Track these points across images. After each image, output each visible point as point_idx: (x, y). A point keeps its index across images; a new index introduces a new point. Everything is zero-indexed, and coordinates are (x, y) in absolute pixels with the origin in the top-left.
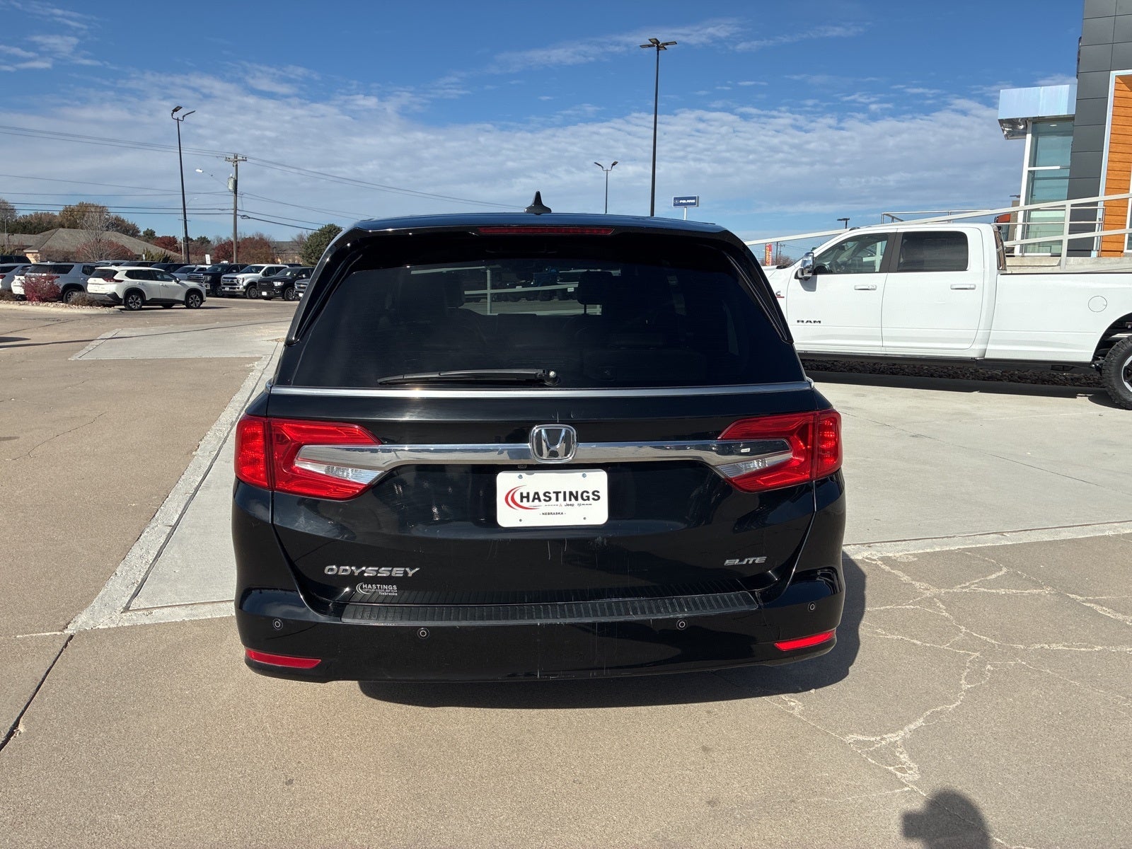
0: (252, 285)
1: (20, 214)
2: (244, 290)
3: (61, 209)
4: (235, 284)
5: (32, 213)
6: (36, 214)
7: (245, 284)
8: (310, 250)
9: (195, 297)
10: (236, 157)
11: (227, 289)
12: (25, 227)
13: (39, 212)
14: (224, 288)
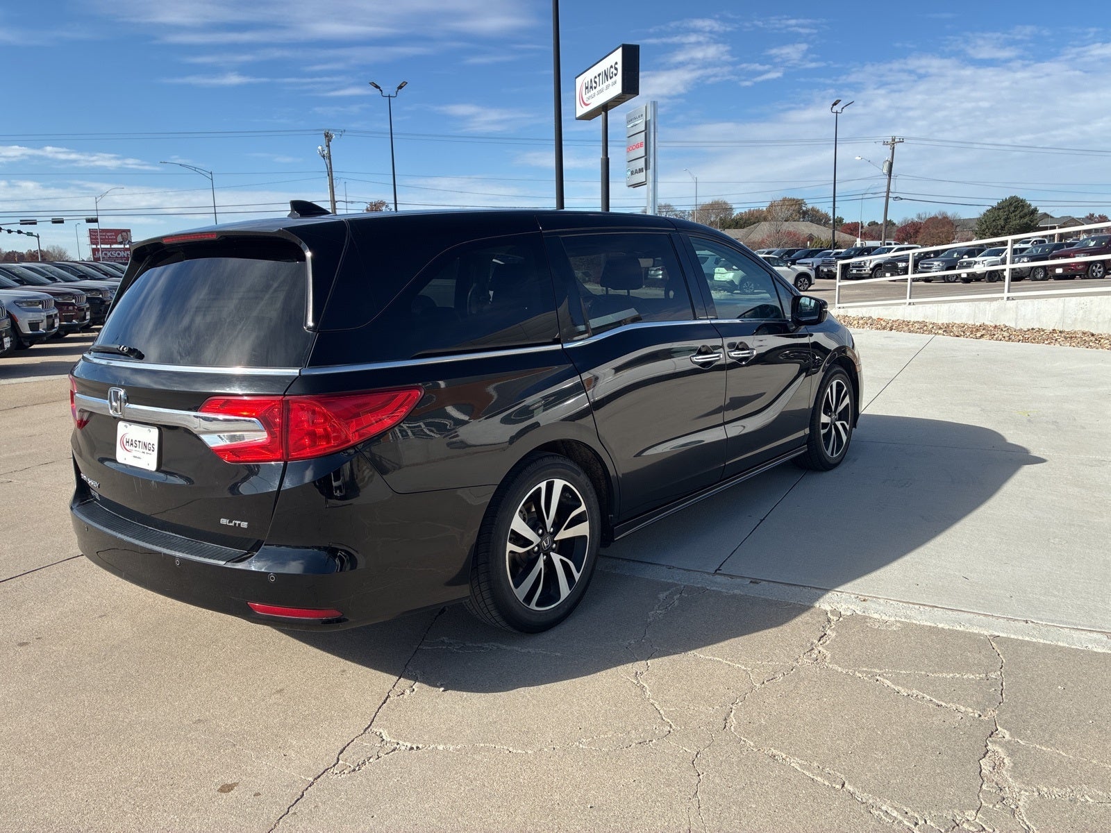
0: (878, 266)
1: (736, 213)
2: (870, 272)
3: (768, 204)
4: (863, 267)
5: (747, 210)
6: (750, 211)
7: (872, 266)
8: (984, 227)
9: (804, 281)
10: (893, 140)
11: (854, 272)
12: (737, 223)
13: (752, 209)
14: (852, 271)
